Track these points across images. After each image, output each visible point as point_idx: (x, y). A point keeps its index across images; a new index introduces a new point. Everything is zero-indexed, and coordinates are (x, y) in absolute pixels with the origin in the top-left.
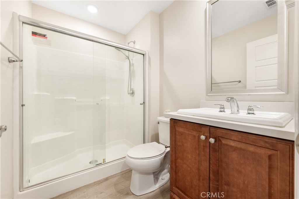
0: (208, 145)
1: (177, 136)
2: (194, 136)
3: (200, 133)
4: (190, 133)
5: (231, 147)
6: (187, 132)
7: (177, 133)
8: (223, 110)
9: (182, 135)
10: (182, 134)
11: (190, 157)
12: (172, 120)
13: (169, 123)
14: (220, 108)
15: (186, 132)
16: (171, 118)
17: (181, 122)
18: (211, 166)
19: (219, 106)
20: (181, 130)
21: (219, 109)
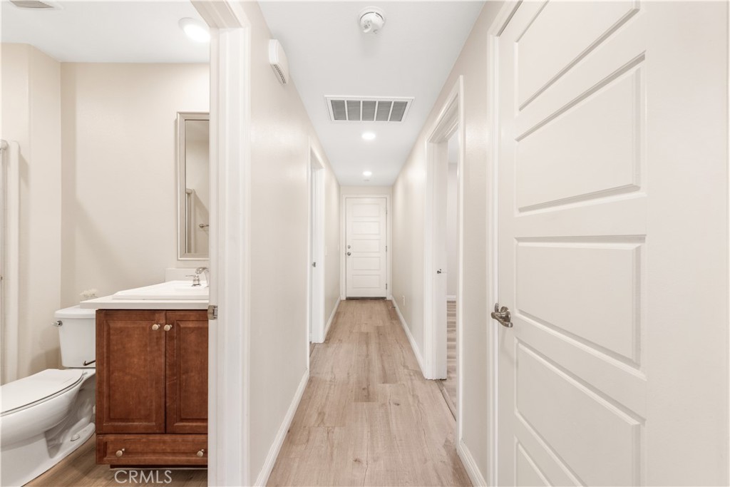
0: (163, 334)
1: (111, 337)
2: (144, 329)
3: (153, 321)
4: (135, 326)
5: (190, 328)
6: (132, 326)
7: (112, 332)
8: (197, 283)
9: (121, 332)
10: (121, 330)
11: (136, 360)
12: (99, 312)
13: (95, 317)
14: (194, 280)
15: (129, 326)
16: (99, 310)
17: (120, 312)
18: (167, 360)
19: (193, 278)
20: (119, 324)
21: (192, 282)
